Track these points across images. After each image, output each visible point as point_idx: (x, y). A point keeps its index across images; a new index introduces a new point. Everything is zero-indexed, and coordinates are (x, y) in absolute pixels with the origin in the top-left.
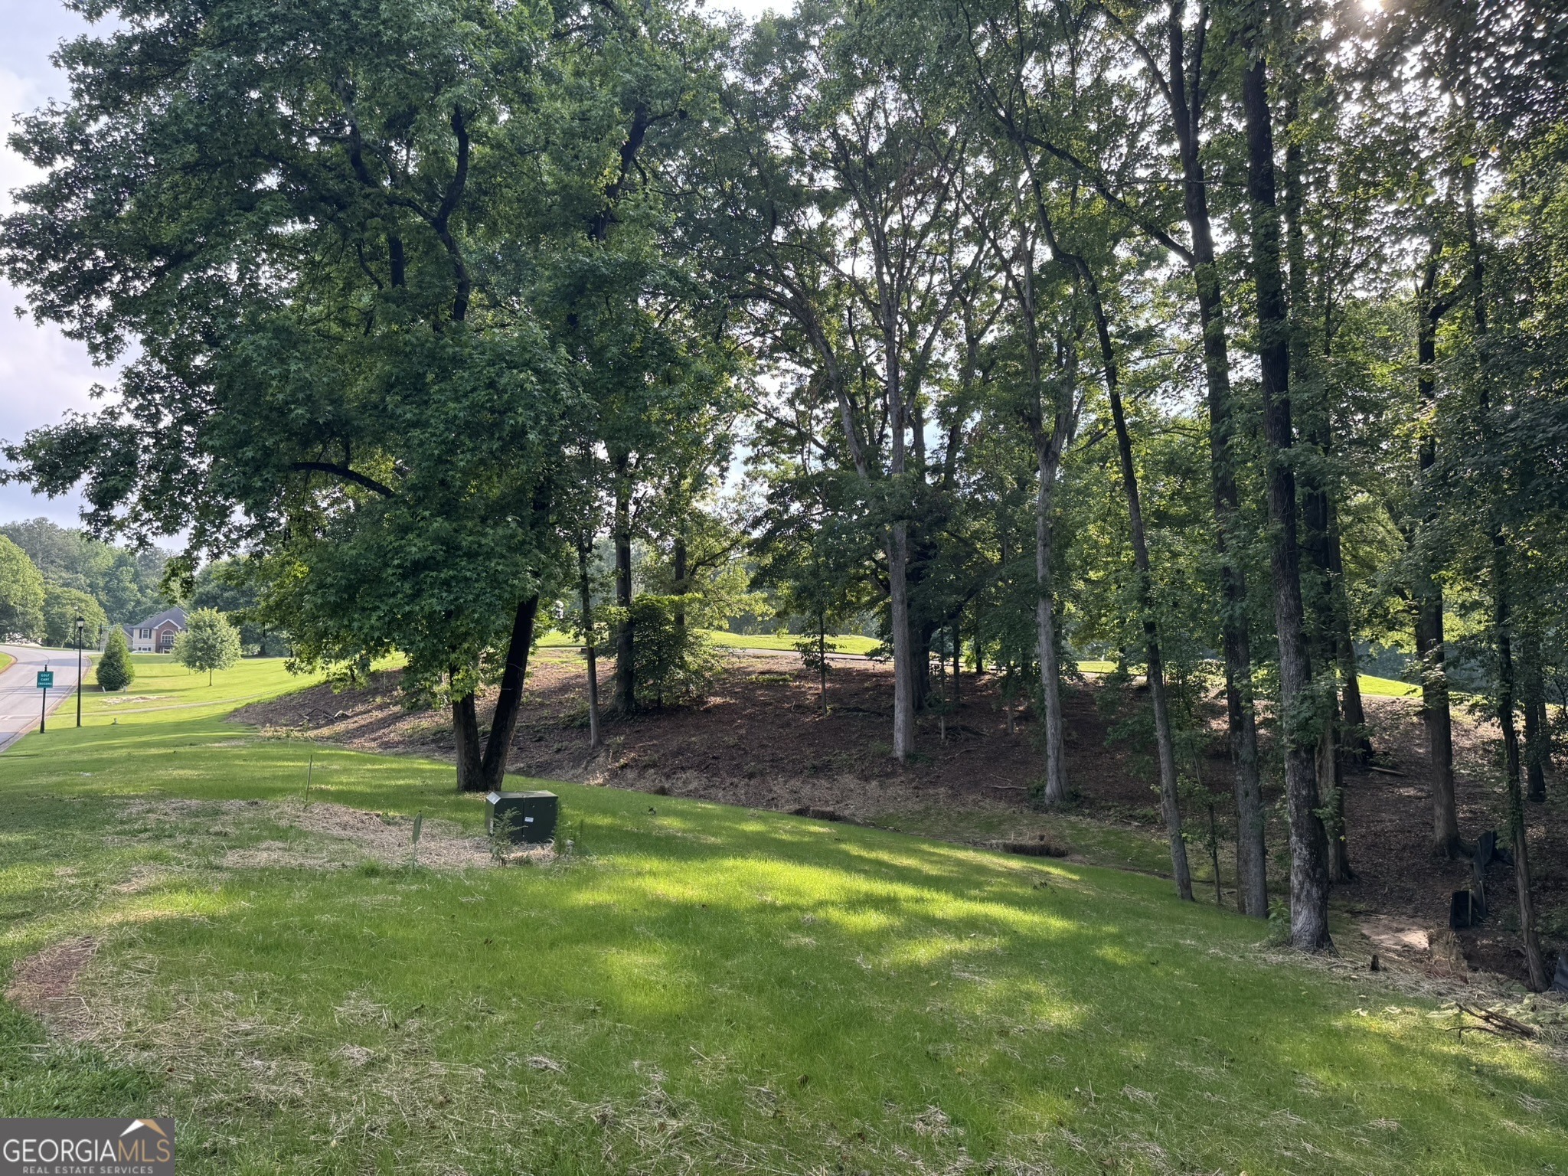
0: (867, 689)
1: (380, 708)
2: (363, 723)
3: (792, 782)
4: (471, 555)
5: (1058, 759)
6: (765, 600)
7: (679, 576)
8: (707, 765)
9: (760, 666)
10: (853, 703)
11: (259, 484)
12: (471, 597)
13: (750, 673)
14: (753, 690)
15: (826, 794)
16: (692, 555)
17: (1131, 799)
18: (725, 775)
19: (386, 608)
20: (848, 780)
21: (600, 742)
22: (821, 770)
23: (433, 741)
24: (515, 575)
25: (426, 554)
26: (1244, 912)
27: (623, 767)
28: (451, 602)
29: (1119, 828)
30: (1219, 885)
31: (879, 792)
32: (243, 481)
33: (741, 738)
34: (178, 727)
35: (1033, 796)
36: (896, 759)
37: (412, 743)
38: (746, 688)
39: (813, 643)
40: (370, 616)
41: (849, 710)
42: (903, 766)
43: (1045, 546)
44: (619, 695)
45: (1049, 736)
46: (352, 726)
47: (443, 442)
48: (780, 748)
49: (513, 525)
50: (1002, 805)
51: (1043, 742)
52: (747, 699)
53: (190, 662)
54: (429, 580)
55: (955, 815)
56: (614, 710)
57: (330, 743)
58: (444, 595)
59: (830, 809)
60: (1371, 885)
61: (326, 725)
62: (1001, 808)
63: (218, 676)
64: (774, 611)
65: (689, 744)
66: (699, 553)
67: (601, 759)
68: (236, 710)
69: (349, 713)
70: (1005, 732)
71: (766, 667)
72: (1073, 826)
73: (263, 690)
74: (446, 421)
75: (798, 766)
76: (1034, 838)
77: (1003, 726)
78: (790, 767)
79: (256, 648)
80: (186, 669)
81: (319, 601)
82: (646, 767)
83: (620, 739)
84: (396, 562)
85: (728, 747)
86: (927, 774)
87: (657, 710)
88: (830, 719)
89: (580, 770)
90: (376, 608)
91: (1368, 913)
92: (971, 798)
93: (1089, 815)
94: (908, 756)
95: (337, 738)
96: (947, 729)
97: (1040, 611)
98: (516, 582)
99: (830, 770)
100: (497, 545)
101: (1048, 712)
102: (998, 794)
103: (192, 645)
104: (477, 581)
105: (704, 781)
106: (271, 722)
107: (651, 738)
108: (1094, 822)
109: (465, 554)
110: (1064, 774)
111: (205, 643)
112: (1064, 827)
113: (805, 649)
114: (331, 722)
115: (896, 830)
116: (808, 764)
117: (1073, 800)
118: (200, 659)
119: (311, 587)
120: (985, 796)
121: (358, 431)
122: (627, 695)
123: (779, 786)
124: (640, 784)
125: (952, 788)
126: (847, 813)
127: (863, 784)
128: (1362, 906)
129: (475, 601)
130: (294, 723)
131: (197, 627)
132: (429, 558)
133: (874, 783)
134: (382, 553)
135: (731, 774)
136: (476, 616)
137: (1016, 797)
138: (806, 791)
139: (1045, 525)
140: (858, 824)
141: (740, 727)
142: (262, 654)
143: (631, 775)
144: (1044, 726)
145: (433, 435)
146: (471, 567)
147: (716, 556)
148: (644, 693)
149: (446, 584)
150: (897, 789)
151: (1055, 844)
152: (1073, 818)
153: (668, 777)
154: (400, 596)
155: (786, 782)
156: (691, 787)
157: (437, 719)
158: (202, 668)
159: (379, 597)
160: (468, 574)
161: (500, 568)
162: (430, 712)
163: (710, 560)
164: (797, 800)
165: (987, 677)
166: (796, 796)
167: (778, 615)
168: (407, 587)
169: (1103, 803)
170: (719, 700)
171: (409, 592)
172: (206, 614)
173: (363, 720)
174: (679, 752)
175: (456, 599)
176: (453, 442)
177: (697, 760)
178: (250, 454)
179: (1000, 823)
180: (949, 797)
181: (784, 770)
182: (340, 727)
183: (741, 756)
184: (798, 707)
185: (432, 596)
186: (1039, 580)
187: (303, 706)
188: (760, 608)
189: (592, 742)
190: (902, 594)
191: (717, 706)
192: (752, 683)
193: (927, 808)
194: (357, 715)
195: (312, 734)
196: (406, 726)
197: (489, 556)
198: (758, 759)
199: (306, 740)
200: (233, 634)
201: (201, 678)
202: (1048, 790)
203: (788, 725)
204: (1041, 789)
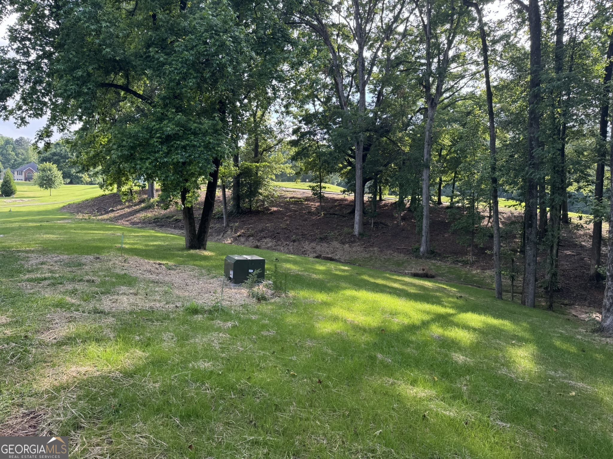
0: (336, 206)
1: (128, 207)
2: (121, 213)
3: (312, 244)
4: (195, 134)
5: (427, 237)
6: (291, 167)
7: (256, 155)
8: (275, 236)
9: (289, 195)
10: (331, 211)
11: (86, 90)
12: (197, 155)
13: (286, 198)
14: (289, 205)
15: (327, 250)
16: (261, 146)
17: (455, 253)
18: (283, 241)
19: (153, 158)
20: (336, 244)
21: (228, 225)
22: (324, 239)
23: (154, 222)
24: (218, 145)
25: (174, 132)
26: (525, 305)
27: (239, 236)
28: (187, 158)
29: (453, 265)
30: (513, 293)
31: (350, 249)
32: (77, 89)
33: (287, 225)
34: (39, 213)
35: (415, 252)
36: (355, 235)
37: (144, 223)
38: (286, 204)
39: (317, 186)
40: (145, 162)
41: (330, 214)
42: (358, 238)
43: (428, 145)
44: (234, 205)
45: (424, 228)
46: (116, 215)
47: (181, 73)
48: (305, 230)
49: (217, 118)
50: (402, 255)
51: (421, 230)
52: (287, 209)
53: (41, 185)
54: (175, 145)
55: (383, 259)
56: (232, 212)
57: (108, 222)
58: (184, 153)
59: (330, 256)
60: (567, 293)
61: (105, 214)
62: (402, 257)
63: (53, 191)
64: (294, 172)
65: (266, 227)
66: (264, 146)
67: (229, 232)
68: (64, 206)
69: (115, 209)
70: (398, 225)
71: (292, 196)
72: (434, 265)
73: (74, 198)
74: (182, 62)
75: (313, 238)
76: (420, 270)
77: (395, 222)
78: (310, 238)
79: (68, 180)
80: (39, 188)
81: (120, 154)
82: (249, 236)
83: (237, 224)
84: (158, 135)
85: (283, 229)
86: (369, 242)
87: (250, 212)
88: (323, 218)
89: (220, 237)
90: (148, 159)
91: (570, 305)
92: (389, 252)
93: (440, 260)
94: (360, 234)
95: (111, 220)
96: (374, 223)
97: (424, 174)
98: (219, 149)
99: (327, 239)
100: (209, 129)
101: (424, 217)
102: (400, 251)
103: (42, 178)
104: (199, 147)
105: (274, 243)
106: (80, 212)
107: (250, 224)
108: (442, 264)
109: (192, 133)
110: (428, 243)
111: (47, 177)
112: (431, 265)
113: (313, 189)
114: (107, 213)
115: (360, 265)
116: (318, 237)
117: (432, 254)
118: (45, 184)
119: (115, 147)
120: (394, 251)
121: (134, 68)
122: (237, 205)
123: (307, 246)
124: (247, 243)
125: (380, 248)
126: (337, 257)
127: (342, 245)
128: (566, 302)
129: (199, 157)
130: (91, 213)
131: (44, 170)
132: (176, 134)
133: (347, 245)
134: (150, 130)
135: (286, 240)
136: (200, 165)
137: (407, 252)
138: (318, 248)
139: (429, 136)
140: (342, 262)
141: (286, 220)
142: (71, 183)
143: (242, 239)
144: (422, 223)
145: (176, 69)
146: (196, 140)
147: (271, 148)
148: (245, 205)
149: (184, 147)
150: (357, 248)
151: (430, 273)
152: (433, 261)
153: (259, 241)
154: (161, 153)
155: (309, 244)
156: (269, 245)
157: (154, 213)
158: (46, 188)
159: (149, 153)
160: (195, 143)
161: (211, 141)
162: (151, 210)
163: (269, 149)
164: (315, 252)
165: (384, 202)
166: (314, 250)
167: (296, 174)
168: (165, 148)
169: (445, 255)
170: (275, 209)
171: (166, 151)
172: (48, 165)
173: (121, 212)
174: (262, 231)
175: (190, 156)
176: (186, 73)
177: (270, 234)
178: (80, 73)
179: (403, 263)
180: (379, 252)
181: (307, 239)
182: (112, 215)
183: (289, 233)
184: (309, 212)
185: (177, 154)
186: (425, 160)
187: (94, 205)
188: (288, 171)
189: (224, 225)
190: (361, 165)
191: (275, 211)
192: (288, 202)
193: (371, 256)
194: (118, 210)
195: (100, 217)
196: (142, 215)
197: (205, 134)
198: (297, 234)
199: (98, 220)
200: (59, 174)
201: (47, 192)
202: (422, 249)
203: (306, 220)
204: (418, 249)
